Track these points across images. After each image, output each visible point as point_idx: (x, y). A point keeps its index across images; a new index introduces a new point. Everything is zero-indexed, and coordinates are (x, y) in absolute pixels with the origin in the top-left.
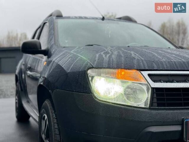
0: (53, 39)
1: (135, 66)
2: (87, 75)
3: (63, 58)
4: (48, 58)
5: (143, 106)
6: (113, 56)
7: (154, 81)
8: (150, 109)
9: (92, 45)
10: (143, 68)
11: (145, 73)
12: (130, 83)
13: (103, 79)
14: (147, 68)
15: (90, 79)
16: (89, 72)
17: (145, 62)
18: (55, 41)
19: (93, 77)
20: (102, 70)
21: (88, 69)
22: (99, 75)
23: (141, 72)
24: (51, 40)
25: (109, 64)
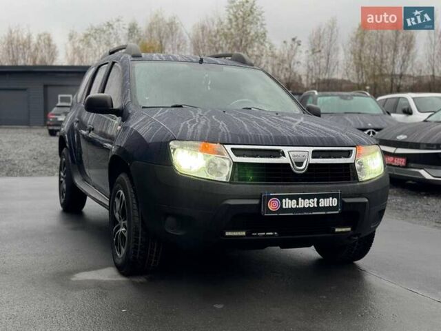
0: (129, 95)
1: (219, 139)
2: (169, 146)
3: (143, 125)
4: (123, 120)
5: (225, 180)
6: (199, 127)
7: (237, 156)
8: (230, 182)
9: (181, 106)
10: (226, 142)
11: (229, 147)
12: (213, 156)
13: (186, 152)
14: (230, 142)
15: (172, 151)
16: (171, 143)
17: (230, 135)
18: (131, 98)
19: (174, 149)
20: (185, 142)
21: (171, 141)
22: (182, 147)
23: (225, 146)
24: (126, 95)
25: (192, 136)
